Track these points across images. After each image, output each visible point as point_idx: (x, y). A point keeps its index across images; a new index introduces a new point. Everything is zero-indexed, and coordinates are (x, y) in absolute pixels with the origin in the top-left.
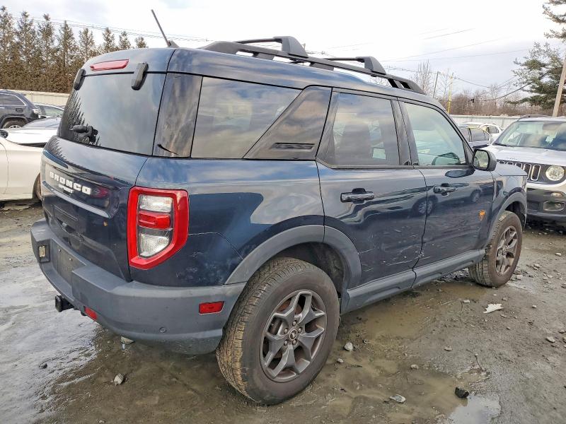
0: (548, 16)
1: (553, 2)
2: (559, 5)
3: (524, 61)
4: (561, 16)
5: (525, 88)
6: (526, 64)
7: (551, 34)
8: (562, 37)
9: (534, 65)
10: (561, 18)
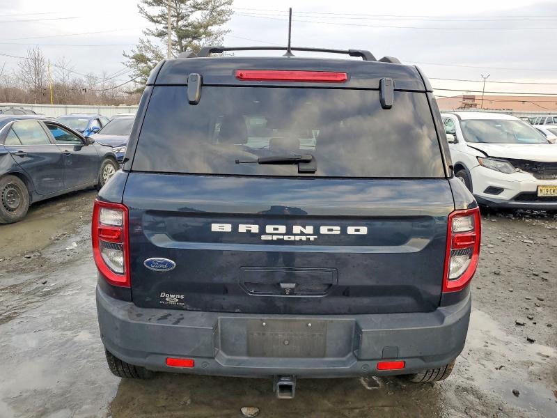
0: (144, 16)
1: (147, 2)
2: (152, 7)
3: (132, 55)
4: (155, 17)
5: (137, 80)
6: (134, 58)
7: (148, 32)
8: (158, 36)
9: (140, 59)
10: (155, 19)
